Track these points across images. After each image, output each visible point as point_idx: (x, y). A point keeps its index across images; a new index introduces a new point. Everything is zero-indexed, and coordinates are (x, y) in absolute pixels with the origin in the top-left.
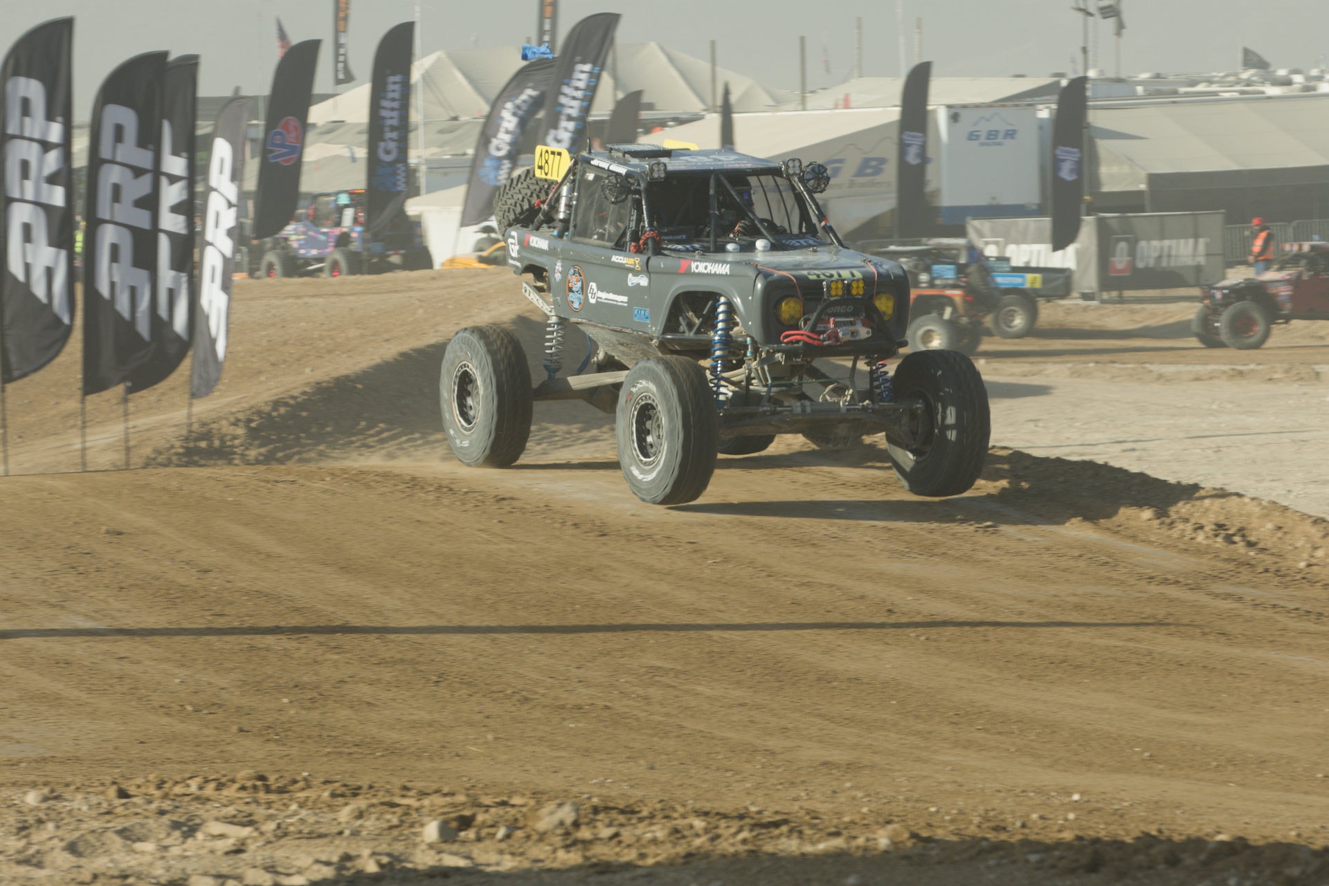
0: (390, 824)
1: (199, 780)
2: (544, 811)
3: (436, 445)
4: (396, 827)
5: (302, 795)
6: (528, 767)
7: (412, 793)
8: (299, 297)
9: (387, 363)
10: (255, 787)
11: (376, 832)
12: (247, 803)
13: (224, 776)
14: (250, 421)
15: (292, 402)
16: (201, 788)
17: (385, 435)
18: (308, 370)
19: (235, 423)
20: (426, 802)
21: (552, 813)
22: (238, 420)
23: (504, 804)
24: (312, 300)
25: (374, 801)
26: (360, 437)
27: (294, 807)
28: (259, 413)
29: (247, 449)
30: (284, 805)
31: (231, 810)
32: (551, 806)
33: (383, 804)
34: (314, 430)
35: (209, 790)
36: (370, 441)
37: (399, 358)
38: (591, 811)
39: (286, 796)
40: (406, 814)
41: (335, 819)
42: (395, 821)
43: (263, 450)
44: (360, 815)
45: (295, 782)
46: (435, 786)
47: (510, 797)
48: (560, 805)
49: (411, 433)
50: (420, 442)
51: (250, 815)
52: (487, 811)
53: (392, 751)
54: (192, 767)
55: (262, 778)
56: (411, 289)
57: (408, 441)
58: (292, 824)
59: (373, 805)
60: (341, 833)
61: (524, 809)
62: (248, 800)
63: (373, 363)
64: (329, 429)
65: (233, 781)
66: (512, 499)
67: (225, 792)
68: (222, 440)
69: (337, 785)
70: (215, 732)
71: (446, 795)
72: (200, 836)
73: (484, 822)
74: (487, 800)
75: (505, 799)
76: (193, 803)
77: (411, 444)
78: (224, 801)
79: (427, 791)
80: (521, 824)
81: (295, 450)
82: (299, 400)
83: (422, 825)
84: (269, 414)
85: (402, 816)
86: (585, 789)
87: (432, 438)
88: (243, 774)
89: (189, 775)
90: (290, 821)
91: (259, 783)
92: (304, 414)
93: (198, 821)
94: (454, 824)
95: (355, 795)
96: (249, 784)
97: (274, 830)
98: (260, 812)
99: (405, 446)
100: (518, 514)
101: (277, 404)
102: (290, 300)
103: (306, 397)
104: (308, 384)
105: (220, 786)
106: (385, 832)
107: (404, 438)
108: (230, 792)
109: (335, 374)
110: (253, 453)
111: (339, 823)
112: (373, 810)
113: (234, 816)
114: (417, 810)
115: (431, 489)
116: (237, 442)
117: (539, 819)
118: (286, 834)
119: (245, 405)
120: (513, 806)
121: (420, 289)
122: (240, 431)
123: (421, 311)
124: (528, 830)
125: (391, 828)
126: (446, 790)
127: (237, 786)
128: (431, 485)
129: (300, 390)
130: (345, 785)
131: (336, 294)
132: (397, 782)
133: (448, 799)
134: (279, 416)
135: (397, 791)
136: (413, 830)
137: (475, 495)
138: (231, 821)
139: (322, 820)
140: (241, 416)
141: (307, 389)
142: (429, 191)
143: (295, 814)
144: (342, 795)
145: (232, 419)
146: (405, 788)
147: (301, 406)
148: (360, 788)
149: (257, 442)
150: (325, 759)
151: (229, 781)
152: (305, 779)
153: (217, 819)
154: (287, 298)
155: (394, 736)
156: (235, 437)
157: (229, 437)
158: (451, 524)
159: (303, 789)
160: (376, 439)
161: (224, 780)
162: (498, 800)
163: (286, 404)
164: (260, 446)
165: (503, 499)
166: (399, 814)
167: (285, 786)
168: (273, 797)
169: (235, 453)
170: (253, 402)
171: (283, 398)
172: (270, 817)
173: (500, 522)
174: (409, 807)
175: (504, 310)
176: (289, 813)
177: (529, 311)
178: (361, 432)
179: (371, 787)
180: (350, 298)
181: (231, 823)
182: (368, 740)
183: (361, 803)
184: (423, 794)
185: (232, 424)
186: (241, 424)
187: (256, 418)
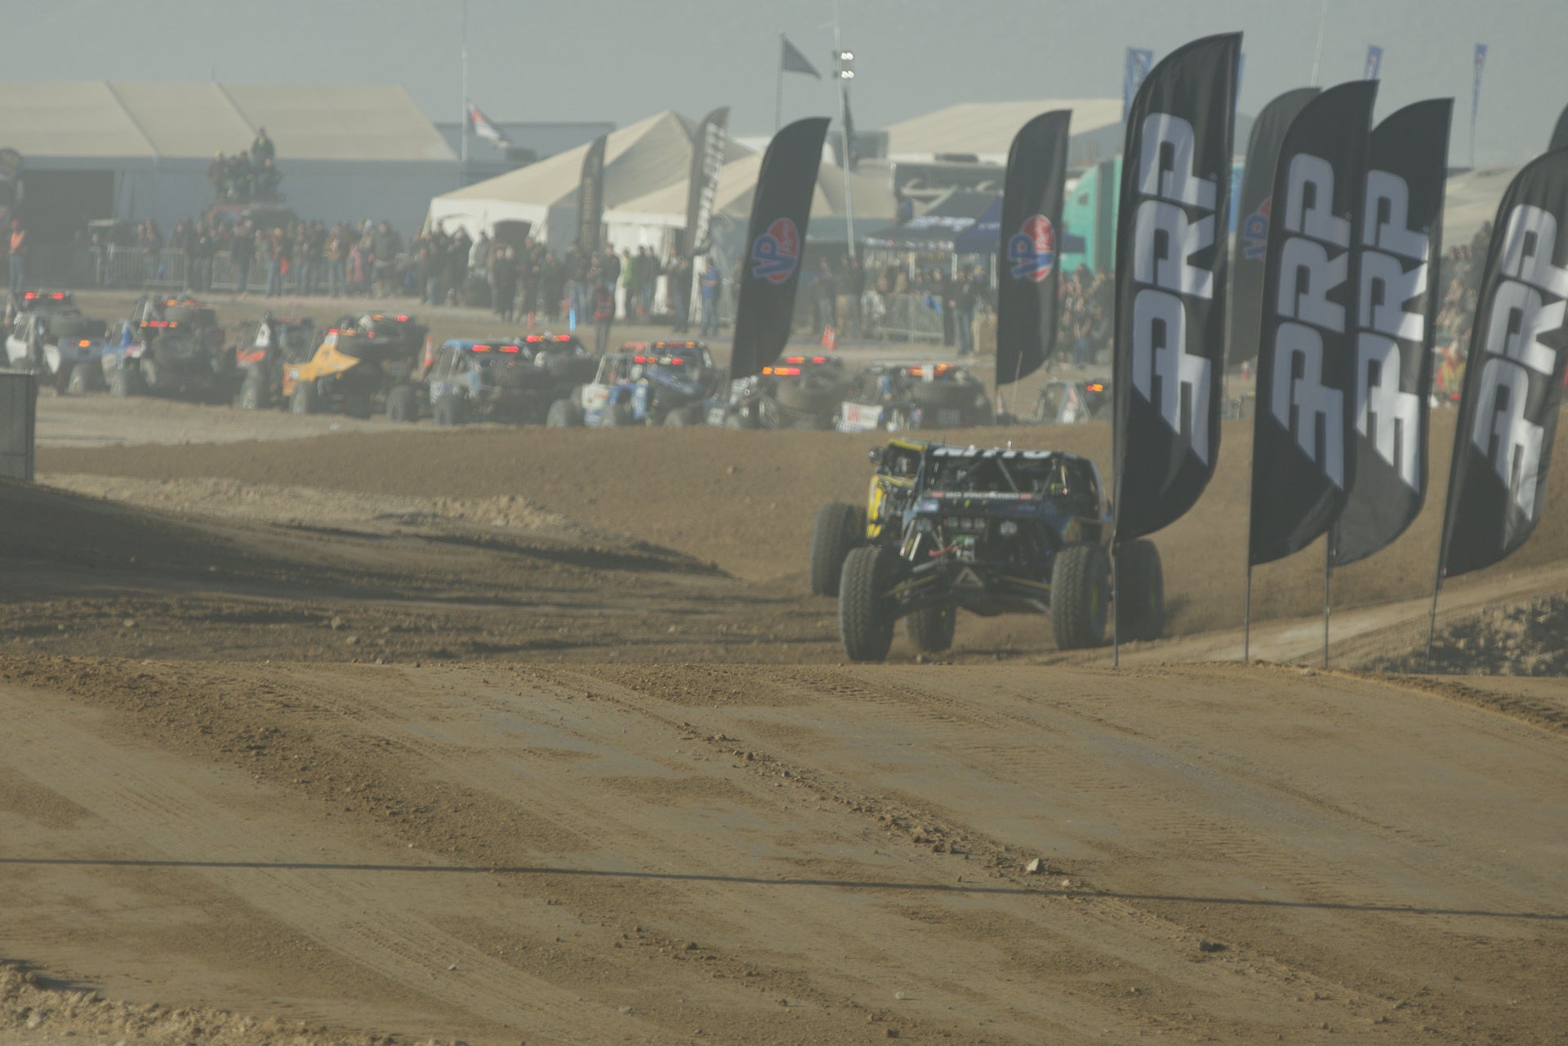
14: (1536, 613)
19: (1516, 616)
22: (1520, 612)
28: (1553, 602)
29: (1524, 653)
43: (1548, 657)
68: (1491, 641)
110: (1531, 660)
116: (1511, 643)
122: (1519, 628)
140: (1525, 605)
145: (1511, 609)
149: (1539, 645)
156: (1508, 636)
157: (1501, 635)
164: (1544, 650)
169: (1505, 659)
185: (1509, 617)
186: (1523, 618)
187: (1547, 609)
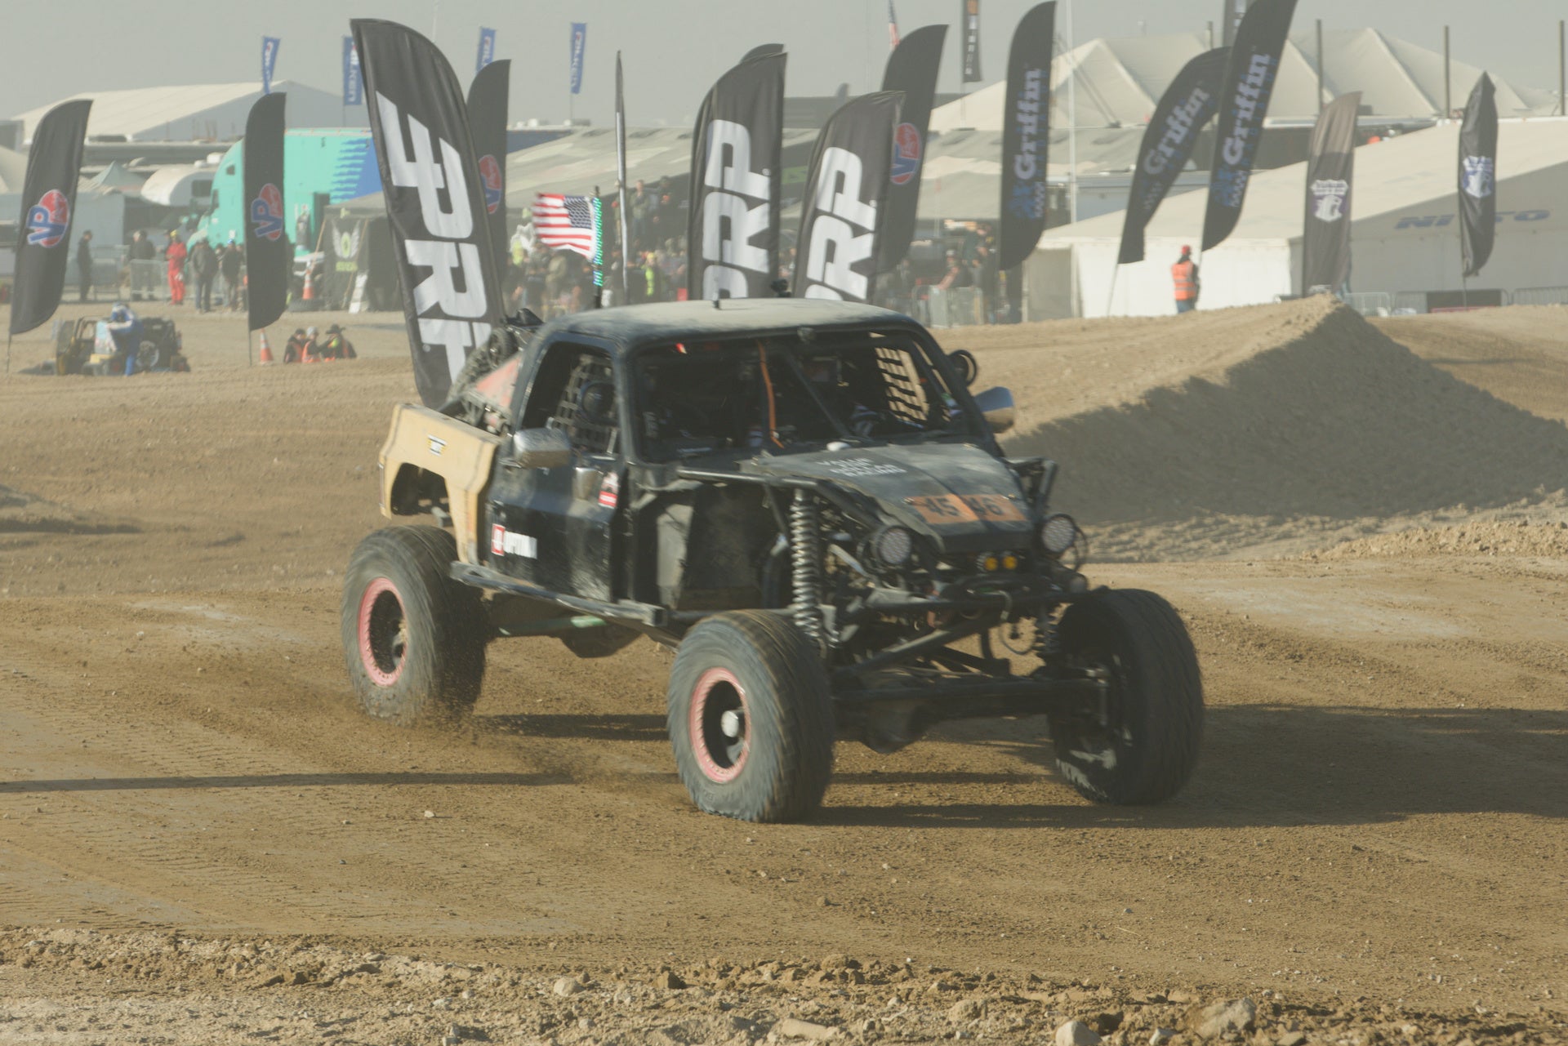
0: (1014, 1025)
1: (774, 966)
2: (1210, 1010)
4: (1023, 1028)
5: (903, 987)
6: (1193, 953)
7: (1044, 985)
10: (844, 976)
11: (996, 1035)
12: (832, 996)
13: (805, 961)
16: (774, 977)
20: (1061, 997)
21: (1219, 1013)
23: (1160, 1000)
25: (996, 995)
27: (893, 1001)
30: (881, 998)
31: (812, 1005)
32: (1221, 1003)
33: (1003, 999)
35: (786, 978)
37: (1040, 432)
38: (1270, 1010)
39: (884, 987)
40: (1037, 1012)
41: (944, 1018)
42: (1020, 1021)
44: (976, 1013)
45: (895, 969)
46: (1071, 977)
47: (1168, 992)
48: (1230, 1003)
51: (836, 1011)
52: (1137, 1010)
53: (1019, 931)
54: (766, 949)
55: (854, 964)
56: (1055, 343)
58: (889, 1024)
59: (993, 1001)
60: (950, 1036)
61: (1185, 1008)
62: (833, 992)
65: (818, 968)
67: (805, 982)
69: (949, 974)
70: (795, 904)
71: (1086, 989)
72: (771, 1037)
73: (1133, 1024)
74: (1138, 996)
75: (1163, 994)
76: (765, 995)
78: (804, 994)
79: (1064, 983)
80: (1179, 1027)
83: (1053, 1027)
85: (1027, 1015)
86: (1264, 984)
88: (829, 959)
89: (760, 960)
90: (883, 1019)
91: (849, 971)
93: (768, 1018)
94: (1095, 1026)
95: (971, 988)
96: (836, 972)
97: (865, 1032)
98: (848, 1008)
105: (799, 975)
106: (1007, 1035)
108: (813, 981)
111: (949, 1023)
112: (991, 1006)
113: (817, 1013)
114: (1049, 1007)
117: (1204, 1020)
118: (880, 1037)
120: (1172, 1003)
121: (1069, 343)
123: (1068, 372)
124: (1189, 1033)
125: (1013, 1030)
126: (1085, 983)
127: (821, 974)
130: (959, 975)
132: (1022, 971)
133: (1089, 993)
135: (1025, 983)
136: (1042, 1033)
138: (812, 1018)
139: (927, 1019)
142: (1079, 219)
143: (893, 1010)
144: (956, 988)
146: (1034, 978)
148: (978, 978)
150: (935, 941)
151: (811, 967)
152: (908, 967)
153: (792, 1016)
155: (1024, 912)
159: (904, 980)
161: (804, 966)
162: (1152, 996)
166: (1024, 1014)
167: (883, 975)
168: (867, 989)
172: (859, 1015)
174: (1039, 1003)
175: (1175, 370)
176: (885, 1009)
177: (1205, 372)
179: (991, 977)
181: (812, 1021)
182: (990, 917)
183: (978, 997)
184: (1056, 987)
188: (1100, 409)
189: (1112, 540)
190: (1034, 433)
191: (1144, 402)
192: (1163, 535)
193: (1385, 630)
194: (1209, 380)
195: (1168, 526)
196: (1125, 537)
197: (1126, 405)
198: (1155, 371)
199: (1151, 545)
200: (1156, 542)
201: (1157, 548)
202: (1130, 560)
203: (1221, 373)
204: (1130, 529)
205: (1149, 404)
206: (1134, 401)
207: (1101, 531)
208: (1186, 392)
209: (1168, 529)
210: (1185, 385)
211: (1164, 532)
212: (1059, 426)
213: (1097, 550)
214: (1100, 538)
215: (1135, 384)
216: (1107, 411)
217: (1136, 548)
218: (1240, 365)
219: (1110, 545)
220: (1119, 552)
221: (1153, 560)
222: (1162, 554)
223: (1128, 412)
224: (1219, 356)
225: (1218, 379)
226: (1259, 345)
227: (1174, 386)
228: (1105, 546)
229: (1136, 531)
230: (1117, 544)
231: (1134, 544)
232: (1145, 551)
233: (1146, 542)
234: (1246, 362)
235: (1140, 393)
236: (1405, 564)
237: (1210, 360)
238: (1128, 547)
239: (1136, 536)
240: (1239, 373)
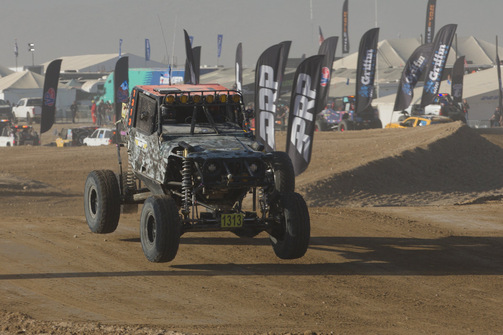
3: (384, 199)
8: (327, 139)
9: (364, 166)
14: (308, 189)
15: (325, 182)
17: (362, 195)
18: (331, 169)
19: (302, 190)
22: (303, 189)
24: (333, 141)
26: (352, 196)
28: (312, 186)
34: (334, 193)
36: (357, 198)
37: (369, 165)
49: (374, 195)
50: (377, 198)
56: (373, 136)
57: (372, 198)
63: (358, 166)
64: (340, 193)
66: (415, 221)
77: (373, 199)
81: (326, 201)
82: (328, 181)
84: (316, 187)
87: (382, 197)
92: (330, 187)
99: (371, 200)
100: (418, 228)
101: (319, 182)
102: (324, 141)
103: (330, 180)
104: (332, 174)
107: (370, 197)
109: (342, 171)
115: (382, 217)
119: (306, 183)
121: (377, 136)
122: (304, 193)
123: (377, 145)
128: (382, 216)
129: (328, 177)
131: (343, 138)
134: (320, 187)
137: (400, 220)
140: (304, 187)
141: (331, 177)
142: (380, 97)
145: (301, 188)
147: (329, 183)
154: (323, 139)
158: (391, 231)
160: (359, 197)
163: (323, 183)
165: (412, 222)
170: (309, 182)
171: (322, 180)
173: (410, 231)
175: (411, 145)
177: (421, 145)
178: (353, 194)
180: (349, 140)
185: (300, 190)
186: (304, 190)
187: (310, 188)
188: (388, 157)
189: (392, 199)
190: (367, 165)
191: (402, 155)
192: (408, 197)
193: (482, 227)
194: (422, 148)
195: (410, 194)
196: (396, 198)
197: (396, 156)
198: (405, 145)
199: (404, 201)
200: (406, 200)
201: (406, 201)
202: (398, 205)
203: (426, 146)
204: (397, 195)
205: (403, 156)
206: (398, 155)
207: (388, 196)
208: (415, 152)
209: (409, 195)
210: (415, 150)
211: (408, 196)
212: (375, 163)
213: (387, 202)
214: (388, 198)
215: (399, 149)
216: (390, 158)
217: (399, 202)
218: (432, 143)
219: (391, 200)
220: (394, 203)
221: (405, 205)
222: (408, 203)
223: (397, 158)
224: (425, 141)
225: (425, 148)
226: (438, 137)
227: (411, 150)
228: (389, 201)
229: (399, 196)
230: (393, 200)
231: (399, 200)
232: (402, 202)
233: (403, 200)
234: (434, 142)
235: (401, 152)
236: (487, 207)
237: (422, 142)
238: (397, 201)
239: (399, 198)
240: (432, 146)
